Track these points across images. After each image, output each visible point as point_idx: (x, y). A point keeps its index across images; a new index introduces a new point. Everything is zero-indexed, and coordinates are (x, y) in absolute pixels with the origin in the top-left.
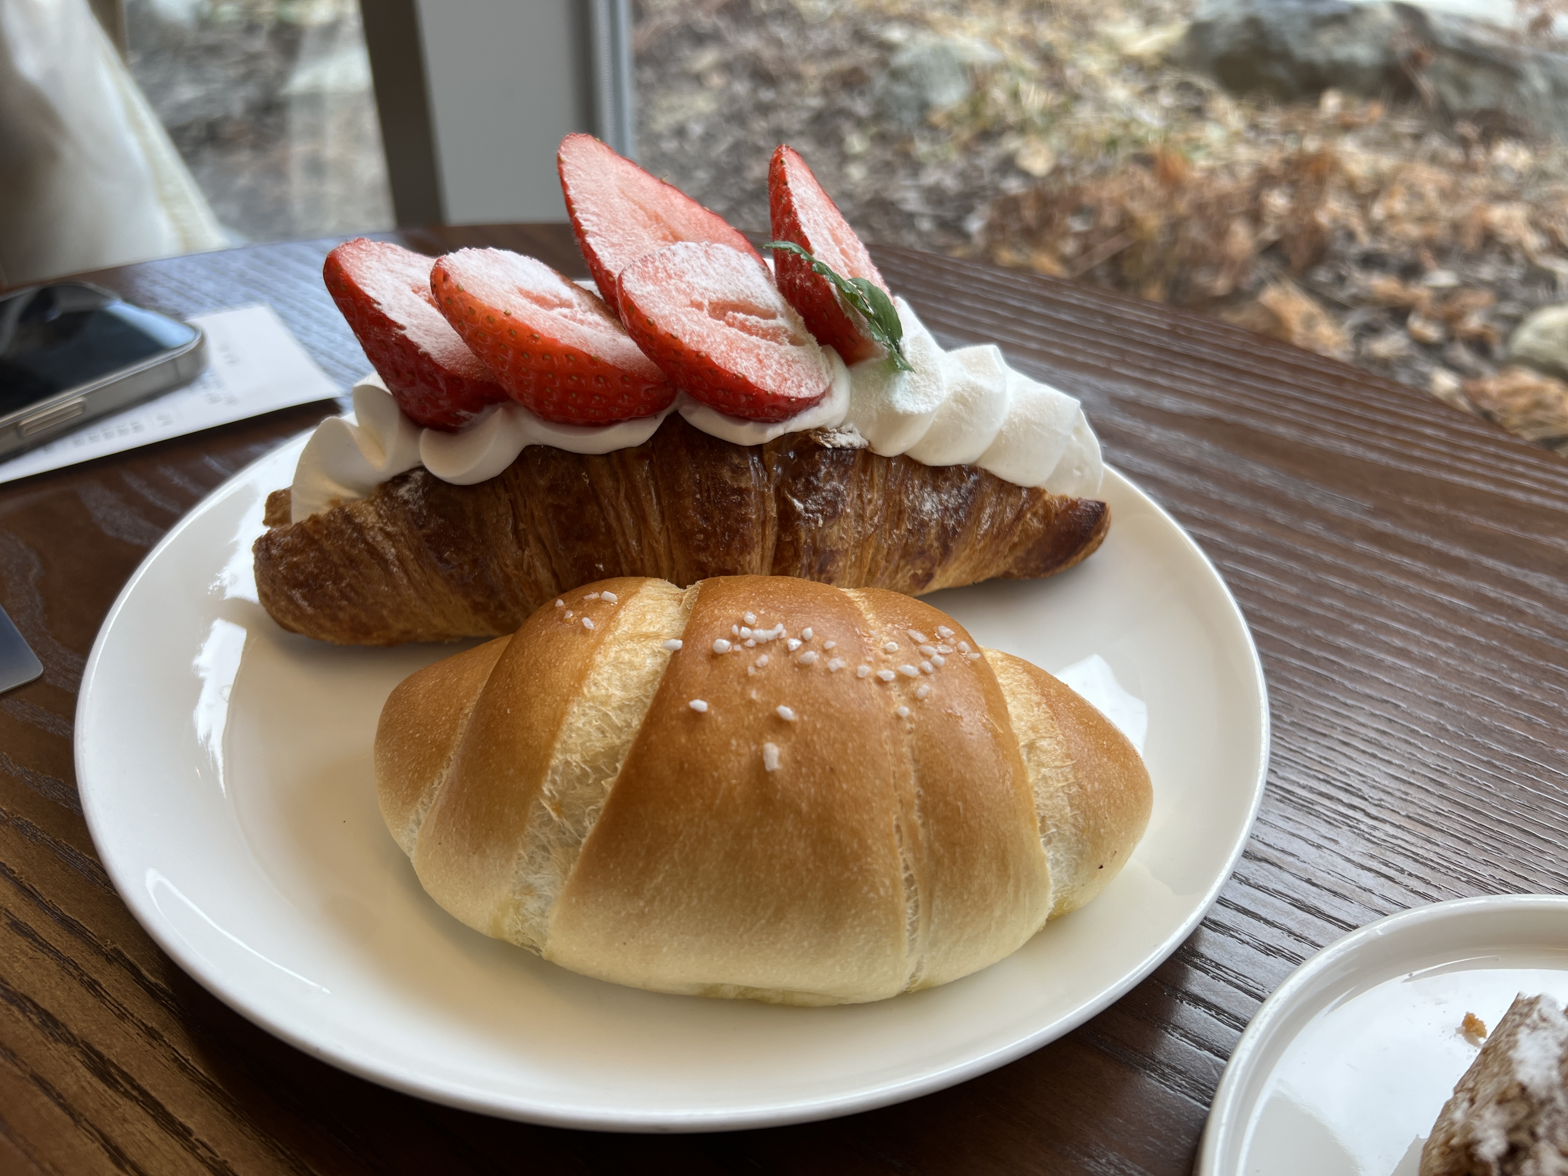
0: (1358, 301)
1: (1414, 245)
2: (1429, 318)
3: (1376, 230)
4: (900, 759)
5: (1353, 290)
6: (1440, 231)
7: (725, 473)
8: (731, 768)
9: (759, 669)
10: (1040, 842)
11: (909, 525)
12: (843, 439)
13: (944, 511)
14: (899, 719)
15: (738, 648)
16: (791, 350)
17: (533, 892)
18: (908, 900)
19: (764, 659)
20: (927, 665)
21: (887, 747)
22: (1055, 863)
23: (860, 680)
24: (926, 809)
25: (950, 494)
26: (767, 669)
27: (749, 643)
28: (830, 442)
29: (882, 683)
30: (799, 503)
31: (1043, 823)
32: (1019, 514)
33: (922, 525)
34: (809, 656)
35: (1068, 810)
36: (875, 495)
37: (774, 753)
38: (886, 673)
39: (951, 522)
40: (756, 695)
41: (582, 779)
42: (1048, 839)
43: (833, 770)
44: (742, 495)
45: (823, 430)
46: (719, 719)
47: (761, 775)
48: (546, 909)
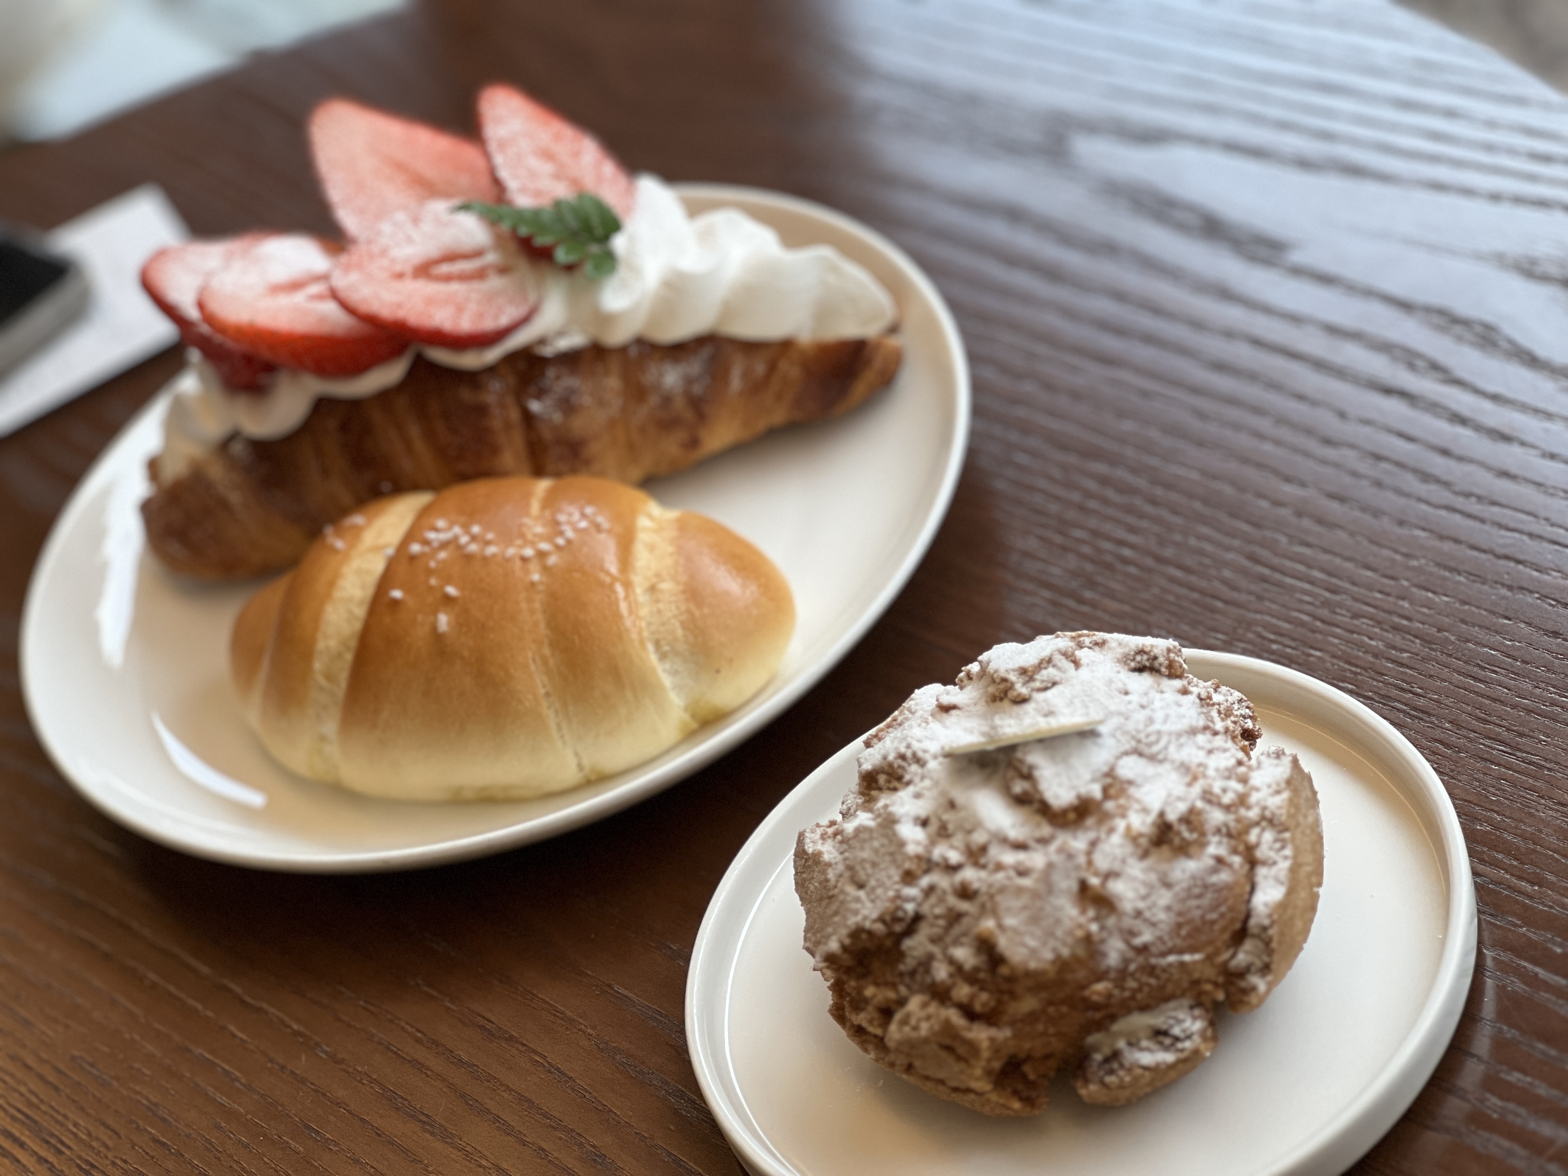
4: (532, 612)
7: (466, 394)
8: (420, 634)
9: (438, 562)
10: (653, 658)
11: (653, 400)
12: (564, 344)
13: (689, 381)
14: (533, 584)
15: (427, 549)
16: (495, 282)
17: (323, 738)
18: (549, 708)
19: (442, 555)
20: (560, 541)
21: (524, 605)
22: (675, 673)
23: (508, 560)
24: (553, 645)
25: (694, 366)
26: (443, 562)
27: (435, 544)
28: (548, 351)
29: (524, 560)
30: (535, 406)
31: (657, 644)
32: (772, 367)
33: (667, 400)
34: (473, 548)
35: (680, 632)
36: (613, 383)
37: (443, 621)
38: (529, 552)
39: (697, 389)
40: (433, 581)
41: (339, 655)
42: (663, 657)
43: (483, 626)
44: (482, 410)
45: (542, 341)
46: (411, 602)
47: (437, 637)
48: (333, 750)
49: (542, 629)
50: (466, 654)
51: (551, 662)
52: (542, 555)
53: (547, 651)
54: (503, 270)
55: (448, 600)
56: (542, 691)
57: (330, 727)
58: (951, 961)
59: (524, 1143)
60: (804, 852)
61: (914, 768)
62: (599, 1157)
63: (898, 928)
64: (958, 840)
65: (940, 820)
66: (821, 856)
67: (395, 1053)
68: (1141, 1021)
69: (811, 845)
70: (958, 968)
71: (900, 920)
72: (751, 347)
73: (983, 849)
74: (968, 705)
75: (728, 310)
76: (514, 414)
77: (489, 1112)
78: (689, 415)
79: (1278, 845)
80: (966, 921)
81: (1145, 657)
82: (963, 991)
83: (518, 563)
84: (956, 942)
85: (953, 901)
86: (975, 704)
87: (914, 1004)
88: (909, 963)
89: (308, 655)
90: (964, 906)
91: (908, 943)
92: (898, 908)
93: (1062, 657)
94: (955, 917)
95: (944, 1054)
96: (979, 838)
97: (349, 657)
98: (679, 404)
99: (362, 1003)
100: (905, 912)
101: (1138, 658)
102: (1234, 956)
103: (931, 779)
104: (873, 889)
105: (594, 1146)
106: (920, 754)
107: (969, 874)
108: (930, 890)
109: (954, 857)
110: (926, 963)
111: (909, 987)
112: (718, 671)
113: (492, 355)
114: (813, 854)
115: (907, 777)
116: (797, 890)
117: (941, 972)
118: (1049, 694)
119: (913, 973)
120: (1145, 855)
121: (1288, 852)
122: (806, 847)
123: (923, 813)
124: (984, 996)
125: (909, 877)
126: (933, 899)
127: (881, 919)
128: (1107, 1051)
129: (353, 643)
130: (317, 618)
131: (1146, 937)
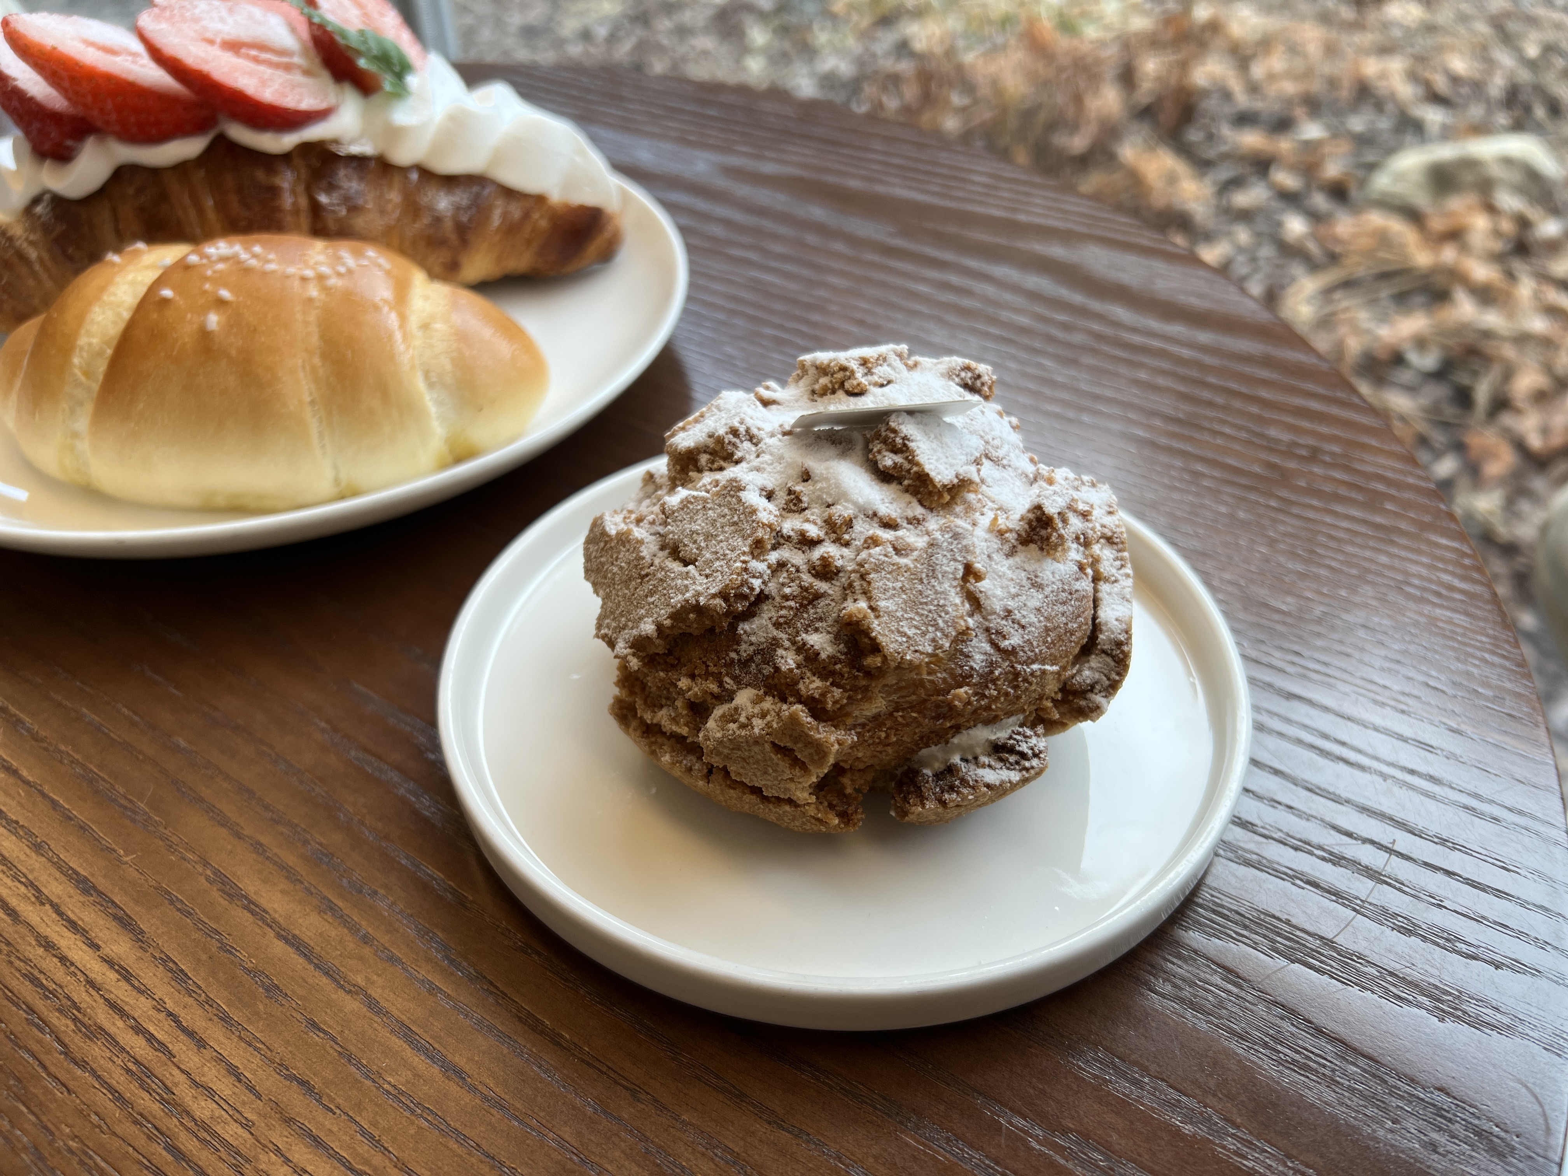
0: (1226, 157)
1: (1289, 102)
2: (1293, 168)
3: (1254, 88)
4: (306, 324)
5: (1223, 148)
6: (1316, 87)
7: (260, 175)
8: (186, 332)
9: (215, 272)
10: (420, 384)
11: (426, 220)
12: (355, 149)
13: (458, 208)
14: (310, 300)
15: (205, 261)
16: (298, 78)
17: (75, 435)
18: (314, 416)
19: (220, 266)
20: (342, 270)
21: (299, 316)
22: (439, 403)
23: (287, 277)
24: (324, 356)
25: (461, 197)
26: (220, 272)
27: (214, 258)
28: (343, 151)
29: (304, 279)
30: (323, 199)
31: (427, 374)
32: (526, 216)
33: (438, 220)
34: (253, 262)
35: (448, 367)
36: (394, 196)
37: (213, 320)
38: (309, 273)
39: (464, 218)
40: (207, 286)
41: (100, 353)
42: (431, 385)
43: (255, 330)
44: (274, 192)
45: (336, 141)
46: (181, 302)
47: (205, 335)
48: (84, 446)
49: (315, 340)
50: (233, 353)
51: (321, 372)
52: (321, 278)
53: (317, 361)
54: (307, 73)
55: (221, 303)
56: (308, 399)
57: (82, 423)
58: (801, 648)
59: (239, 836)
60: (604, 533)
61: (747, 445)
62: (326, 855)
63: (740, 607)
64: (815, 513)
65: (790, 492)
66: (630, 534)
67: (106, 734)
68: (983, 734)
69: (612, 527)
70: (809, 657)
71: (745, 597)
72: (510, 193)
73: (849, 524)
74: (789, 401)
75: (499, 156)
76: (303, 202)
77: (202, 800)
78: (453, 237)
79: (1118, 563)
80: (822, 603)
81: (969, 375)
82: (813, 685)
83: (297, 283)
84: (810, 627)
85: (807, 579)
86: (797, 401)
87: (744, 698)
88: (745, 650)
89: (67, 349)
90: (822, 586)
91: (744, 627)
92: (744, 583)
93: (897, 358)
94: (810, 598)
95: (776, 758)
96: (842, 511)
97: (109, 352)
98: (448, 225)
99: (78, 683)
100: (752, 589)
101: (963, 374)
102: (1079, 671)
103: (771, 454)
104: (709, 563)
105: (321, 844)
106: (754, 431)
107: (829, 549)
108: (782, 565)
109: (813, 531)
110: (767, 651)
111: (735, 678)
112: (481, 410)
113: (288, 141)
114: (618, 534)
115: (738, 455)
116: (587, 578)
117: (788, 660)
118: (886, 389)
119: (745, 664)
120: (1012, 553)
121: (1129, 570)
122: (607, 529)
123: (770, 487)
124: (837, 692)
125: (758, 548)
126: (783, 577)
127: (723, 595)
128: (938, 766)
129: (114, 343)
130: (81, 319)
131: (1015, 640)
